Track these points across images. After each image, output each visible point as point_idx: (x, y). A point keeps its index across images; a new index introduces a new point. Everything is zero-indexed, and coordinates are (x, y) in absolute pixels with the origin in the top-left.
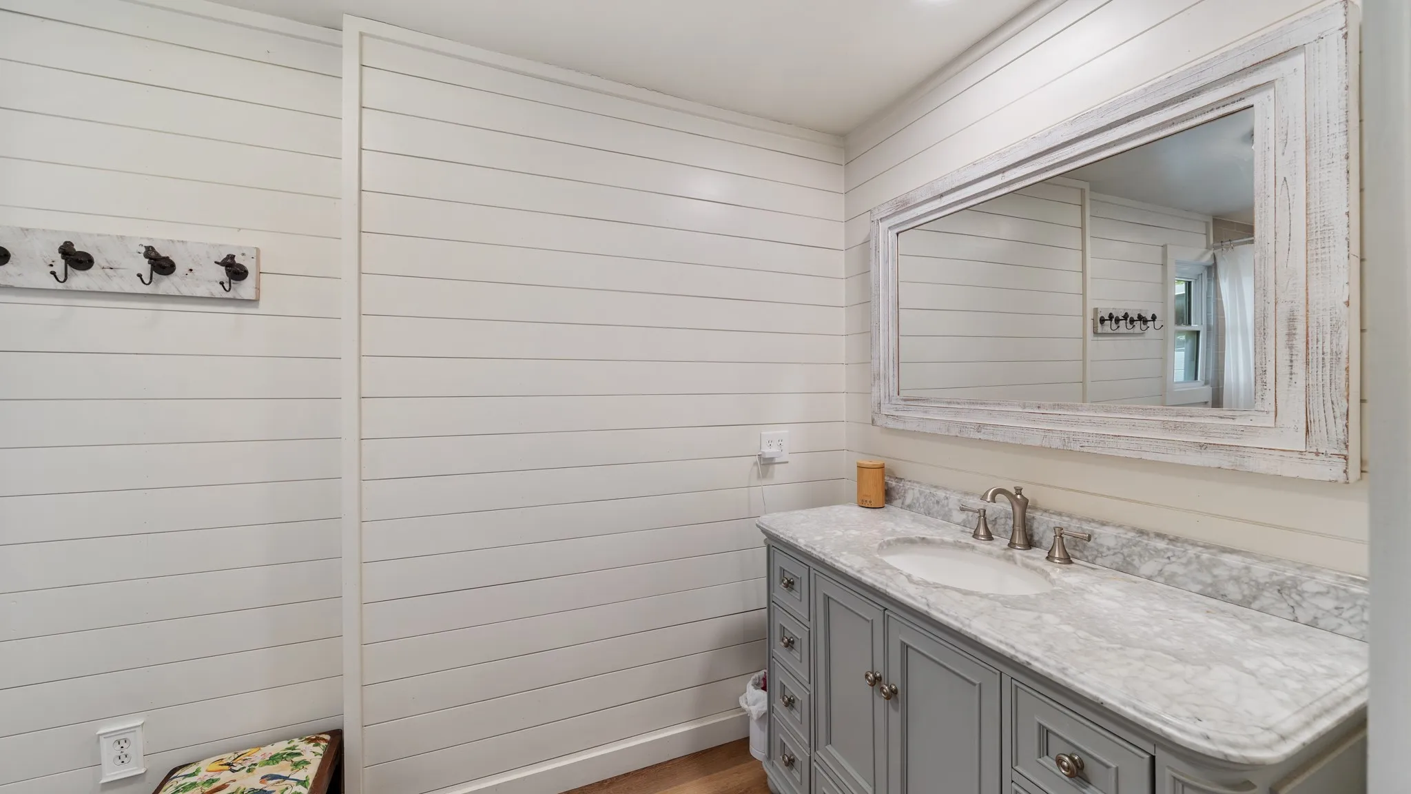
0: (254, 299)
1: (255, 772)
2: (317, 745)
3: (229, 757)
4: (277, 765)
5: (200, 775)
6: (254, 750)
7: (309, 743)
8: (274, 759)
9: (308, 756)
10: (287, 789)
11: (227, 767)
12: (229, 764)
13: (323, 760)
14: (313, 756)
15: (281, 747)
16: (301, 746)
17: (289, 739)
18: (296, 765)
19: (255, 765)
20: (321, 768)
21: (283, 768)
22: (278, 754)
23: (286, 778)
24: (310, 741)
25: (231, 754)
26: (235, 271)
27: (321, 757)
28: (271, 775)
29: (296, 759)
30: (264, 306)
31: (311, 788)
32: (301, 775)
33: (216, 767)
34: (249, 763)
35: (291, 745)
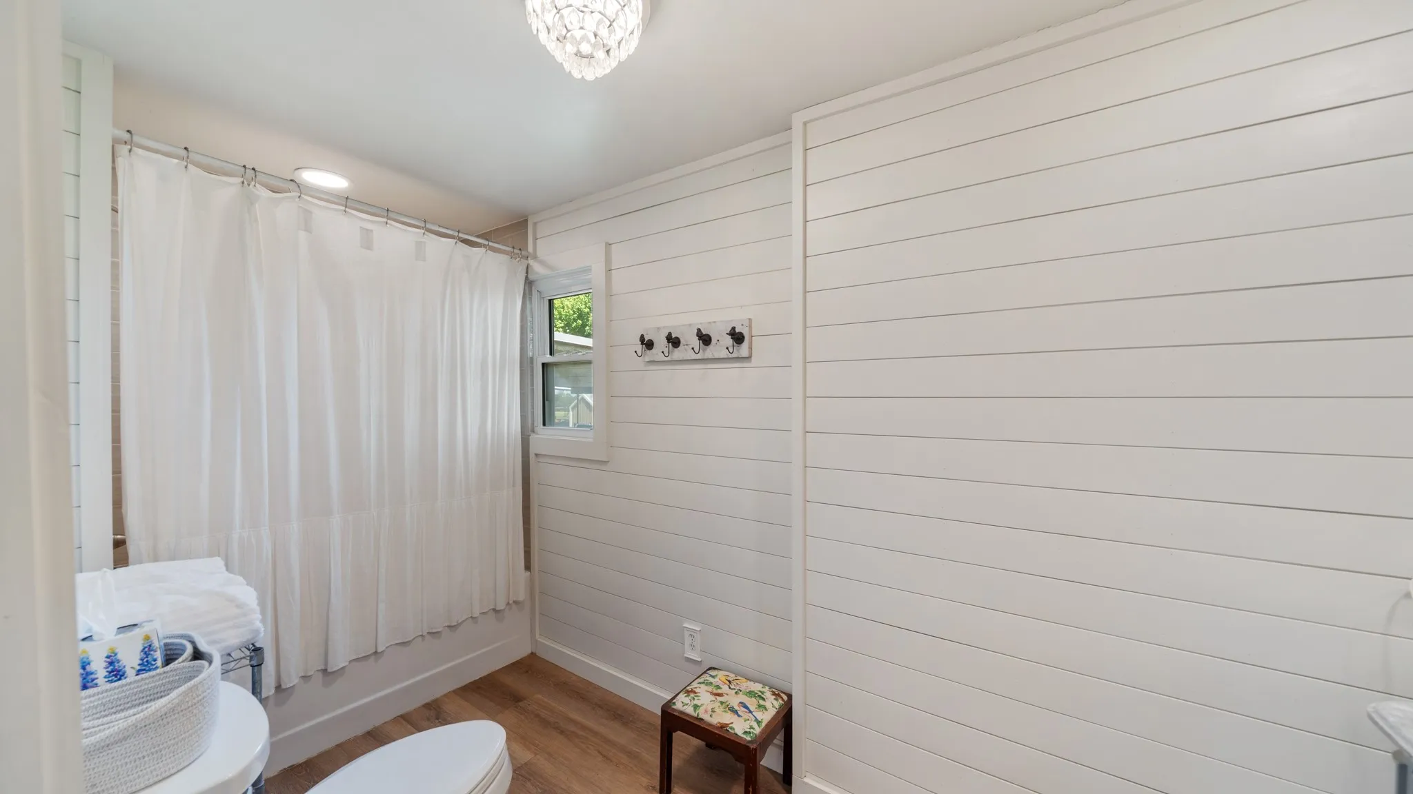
0: (747, 356)
1: (738, 695)
2: (776, 699)
3: (732, 677)
4: (749, 699)
5: (717, 679)
6: (745, 680)
7: (773, 695)
8: (751, 694)
9: (768, 704)
10: (748, 720)
11: (728, 683)
12: (729, 681)
13: (778, 713)
14: (772, 706)
15: (757, 687)
16: (768, 695)
17: (765, 684)
18: (760, 706)
19: (740, 691)
20: (774, 718)
21: (752, 703)
22: (753, 692)
23: (750, 712)
24: (774, 694)
25: (733, 675)
26: (737, 338)
27: (776, 711)
28: (745, 704)
29: (762, 702)
30: (755, 361)
31: (763, 730)
32: (759, 715)
33: (724, 679)
34: (738, 688)
35: (762, 690)
